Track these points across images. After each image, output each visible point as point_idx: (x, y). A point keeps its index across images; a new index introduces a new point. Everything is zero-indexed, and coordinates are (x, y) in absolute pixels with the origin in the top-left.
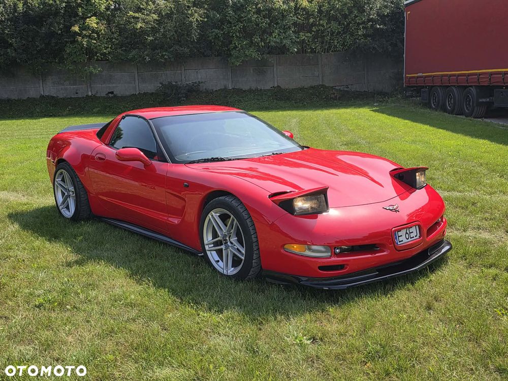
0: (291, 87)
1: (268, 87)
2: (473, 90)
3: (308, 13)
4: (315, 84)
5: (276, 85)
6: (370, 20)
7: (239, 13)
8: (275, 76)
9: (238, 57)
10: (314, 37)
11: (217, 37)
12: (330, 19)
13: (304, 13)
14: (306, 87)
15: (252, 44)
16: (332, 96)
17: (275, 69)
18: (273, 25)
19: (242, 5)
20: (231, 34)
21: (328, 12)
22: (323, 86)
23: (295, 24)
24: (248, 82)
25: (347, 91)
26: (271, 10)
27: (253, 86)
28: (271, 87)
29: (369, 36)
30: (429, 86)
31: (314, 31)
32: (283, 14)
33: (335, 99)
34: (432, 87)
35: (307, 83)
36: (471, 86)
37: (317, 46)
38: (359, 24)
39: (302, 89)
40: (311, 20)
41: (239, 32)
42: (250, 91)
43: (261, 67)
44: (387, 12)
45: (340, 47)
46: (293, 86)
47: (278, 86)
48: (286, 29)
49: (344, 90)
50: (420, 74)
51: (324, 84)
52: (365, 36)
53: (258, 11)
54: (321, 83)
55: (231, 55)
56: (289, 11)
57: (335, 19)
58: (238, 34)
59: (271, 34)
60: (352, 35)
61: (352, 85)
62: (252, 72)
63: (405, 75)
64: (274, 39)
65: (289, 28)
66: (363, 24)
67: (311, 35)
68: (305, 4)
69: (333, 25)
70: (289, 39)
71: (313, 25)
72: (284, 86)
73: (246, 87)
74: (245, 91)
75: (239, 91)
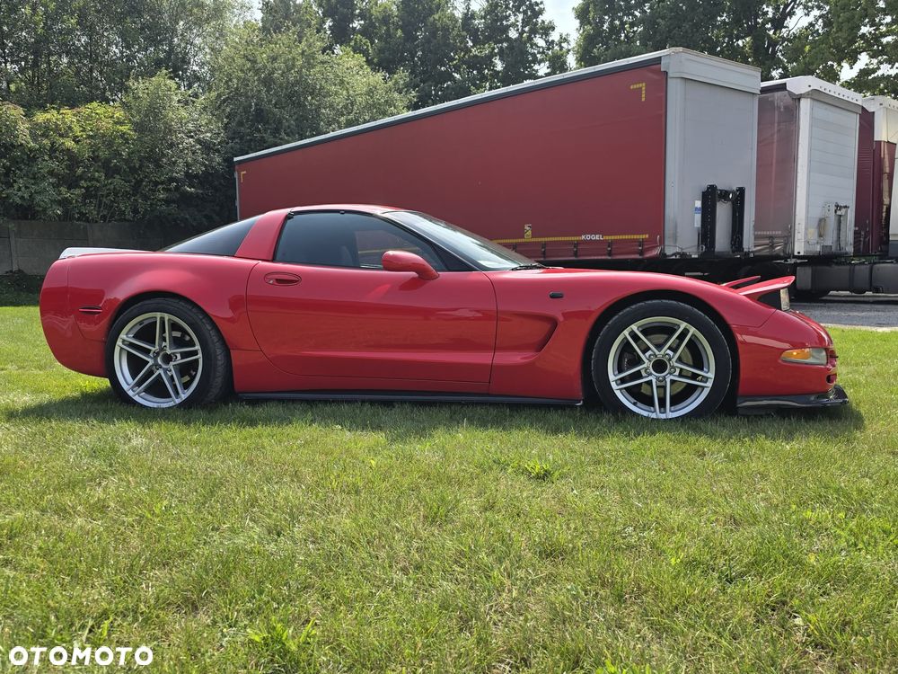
0: (43, 272)
3: (73, 159)
5: (15, 268)
6: (172, 180)
8: (14, 254)
10: (85, 197)
12: (110, 171)
13: (66, 158)
17: (13, 242)
18: (14, 171)
21: (108, 161)
23: (51, 173)
26: (9, 147)
28: (7, 272)
29: (174, 202)
31: (83, 187)
32: (31, 157)
37: (91, 210)
38: (156, 184)
40: (80, 171)
44: (198, 169)
45: (129, 216)
47: (19, 270)
48: (36, 178)
52: (167, 202)
56: (41, 150)
57: (117, 170)
59: (10, 185)
60: (146, 198)
65: (43, 178)
66: (162, 183)
67: (77, 191)
68: (69, 143)
69: (117, 180)
70: (48, 195)
71: (81, 178)
72: (28, 271)
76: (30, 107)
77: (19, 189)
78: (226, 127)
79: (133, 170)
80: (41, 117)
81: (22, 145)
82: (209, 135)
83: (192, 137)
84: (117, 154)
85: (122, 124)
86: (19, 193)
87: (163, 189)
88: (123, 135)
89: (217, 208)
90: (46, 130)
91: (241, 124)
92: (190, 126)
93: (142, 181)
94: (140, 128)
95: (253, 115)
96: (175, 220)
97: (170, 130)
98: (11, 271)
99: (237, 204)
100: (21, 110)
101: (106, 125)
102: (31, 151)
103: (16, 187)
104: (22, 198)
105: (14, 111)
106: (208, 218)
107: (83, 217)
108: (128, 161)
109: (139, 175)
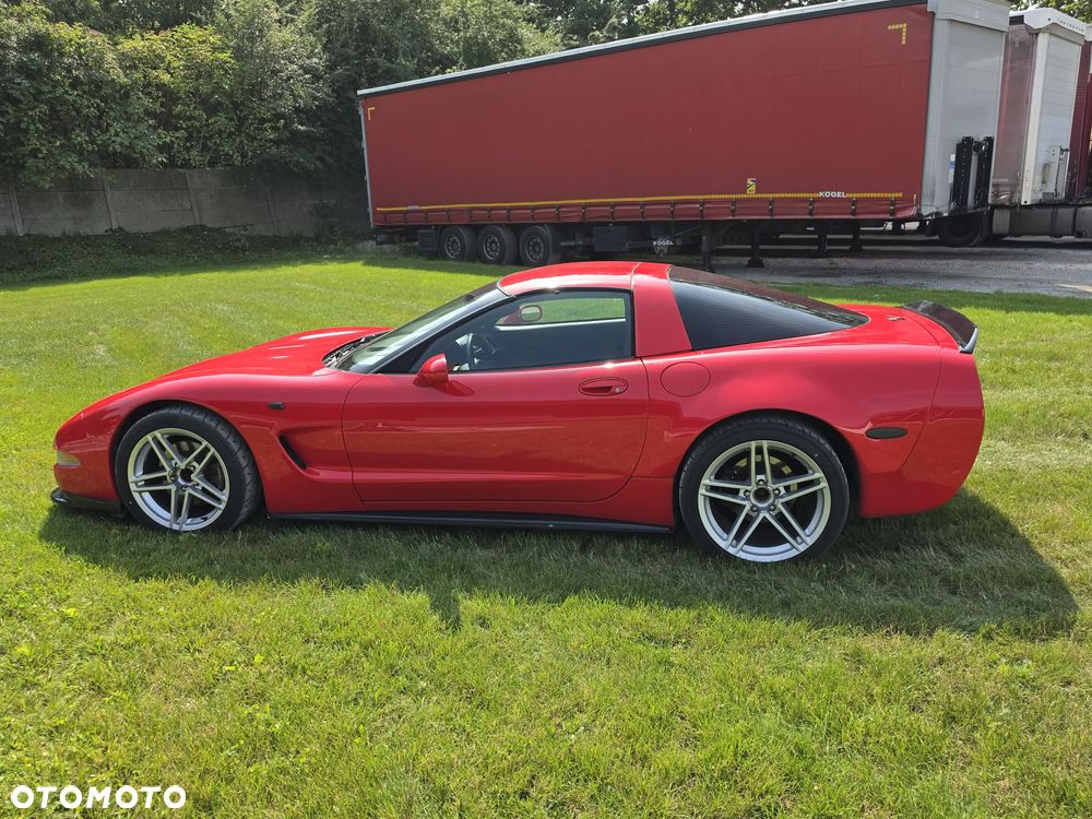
0: (146, 230)
1: (100, 228)
2: (546, 231)
3: (169, 95)
4: (189, 223)
5: (115, 226)
6: (279, 116)
7: (36, 84)
8: (111, 209)
9: (41, 173)
10: (189, 138)
13: (160, 93)
14: (173, 228)
15: (69, 145)
16: (238, 244)
17: (109, 196)
20: (23, 126)
21: (209, 97)
22: (203, 228)
23: (147, 112)
24: (57, 221)
25: (249, 235)
26: (100, 84)
27: (70, 228)
28: (107, 231)
29: (285, 142)
30: (436, 225)
31: (182, 128)
32: (124, 93)
33: (243, 249)
34: (444, 226)
35: (174, 223)
36: (541, 224)
38: (263, 121)
39: (167, 233)
40: (178, 109)
41: (41, 120)
42: (65, 239)
43: (79, 192)
45: (237, 159)
46: (148, 227)
47: (120, 229)
48: (133, 120)
50: (415, 207)
51: (204, 223)
52: (277, 142)
53: (76, 83)
54: (198, 223)
55: (22, 167)
56: (133, 85)
57: (219, 107)
58: (39, 126)
59: (105, 129)
60: (252, 138)
61: (252, 225)
62: (61, 200)
63: (374, 209)
64: (116, 138)
65: (139, 120)
66: (269, 121)
67: (179, 134)
68: (166, 78)
69: (221, 120)
70: (150, 140)
71: (178, 117)
72: (131, 228)
73: (54, 232)
74: (56, 239)
75: (43, 239)
77: (117, 135)
78: (324, 49)
79: (236, 106)
80: (127, 45)
81: (113, 80)
82: (316, 60)
83: (295, 62)
84: (218, 88)
85: (222, 50)
86: (119, 140)
87: (272, 128)
88: (223, 64)
90: (129, 63)
91: (345, 45)
92: (292, 51)
93: (245, 118)
94: (239, 54)
95: (356, 33)
96: (287, 163)
97: (273, 56)
98: (111, 229)
99: (364, 145)
100: (105, 38)
101: (204, 53)
102: (122, 87)
103: (112, 132)
104: (121, 144)
105: (98, 39)
106: (321, 159)
107: (186, 164)
108: (230, 95)
109: (241, 111)
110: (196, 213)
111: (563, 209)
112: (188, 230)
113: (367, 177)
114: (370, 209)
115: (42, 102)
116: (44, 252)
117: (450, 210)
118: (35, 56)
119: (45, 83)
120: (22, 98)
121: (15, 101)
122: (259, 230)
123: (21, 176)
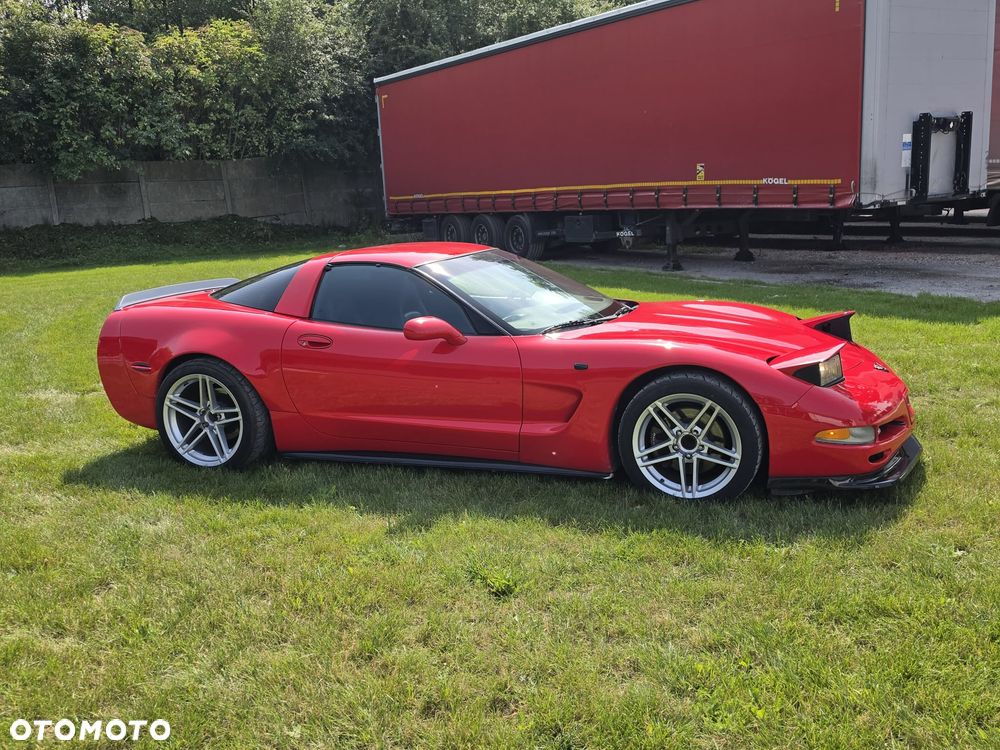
0: (177, 219)
1: (133, 218)
2: (526, 220)
3: (200, 90)
4: (221, 213)
5: (147, 216)
6: (308, 106)
7: (68, 83)
8: (145, 199)
9: (71, 165)
10: (215, 132)
11: (27, 127)
12: (241, 101)
13: (192, 88)
14: (205, 218)
15: (98, 140)
16: (260, 234)
17: (143, 188)
18: (138, 108)
19: (74, 69)
20: (55, 122)
21: (238, 89)
22: (234, 217)
23: (178, 107)
24: (91, 211)
25: (277, 225)
26: (131, 81)
27: (103, 217)
28: (139, 221)
29: (312, 132)
30: (437, 215)
31: (213, 121)
32: (155, 90)
33: (266, 238)
34: (444, 215)
35: (207, 212)
36: (521, 213)
37: (222, 147)
38: (291, 112)
39: (198, 223)
40: (208, 102)
41: (73, 117)
42: (99, 226)
43: (114, 184)
44: (338, 92)
45: (263, 150)
46: (180, 216)
47: (153, 219)
48: (163, 115)
49: (272, 224)
50: (420, 196)
51: (235, 213)
52: (305, 132)
53: (107, 81)
54: (230, 212)
55: (57, 160)
56: (164, 82)
57: (248, 99)
58: (70, 122)
59: (134, 124)
60: (281, 130)
61: (284, 214)
62: (97, 191)
63: (387, 198)
64: (143, 132)
65: (169, 114)
66: (299, 110)
67: (207, 127)
68: (194, 72)
69: (249, 111)
70: (175, 133)
71: (210, 109)
72: (163, 216)
73: (89, 221)
74: (88, 229)
75: (76, 229)
76: (150, 30)
77: (144, 129)
78: (368, 36)
79: (265, 97)
80: (163, 42)
81: (143, 77)
82: (347, 49)
83: (329, 53)
84: (247, 80)
85: (249, 43)
86: (145, 134)
87: (299, 118)
88: (251, 57)
89: (361, 136)
90: (169, 57)
91: (384, 32)
92: (327, 41)
93: (275, 109)
94: (271, 47)
95: (398, 20)
96: (314, 153)
97: (303, 48)
98: (144, 219)
99: (380, 134)
100: (140, 36)
101: (232, 47)
102: (154, 83)
103: (141, 126)
104: (148, 138)
105: (133, 38)
106: (351, 148)
107: (214, 155)
108: (259, 88)
109: (272, 103)
110: (229, 203)
111: (539, 198)
112: (219, 219)
113: (382, 166)
114: (385, 198)
115: (74, 100)
116: (72, 240)
117: (447, 199)
118: (69, 57)
119: (77, 81)
120: (54, 96)
121: (48, 99)
122: (292, 219)
123: (54, 169)
